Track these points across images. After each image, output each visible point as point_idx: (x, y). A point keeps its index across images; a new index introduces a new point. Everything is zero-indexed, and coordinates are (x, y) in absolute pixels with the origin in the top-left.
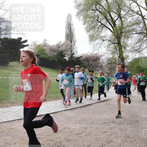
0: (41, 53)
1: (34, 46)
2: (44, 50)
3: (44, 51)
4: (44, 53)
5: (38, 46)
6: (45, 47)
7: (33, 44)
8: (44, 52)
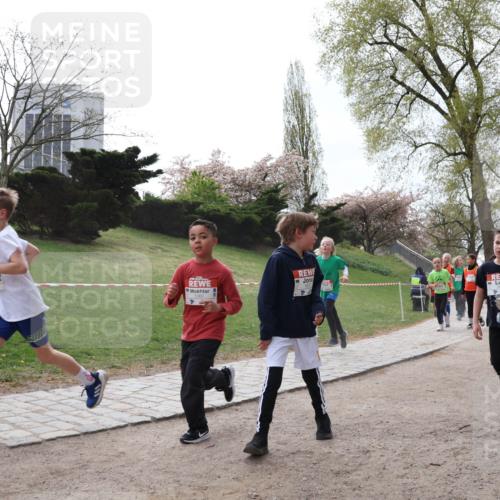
0: (204, 197)
1: (181, 172)
2: (213, 187)
3: (214, 189)
4: (214, 198)
5: (194, 173)
6: (216, 174)
7: (178, 167)
8: (214, 194)
